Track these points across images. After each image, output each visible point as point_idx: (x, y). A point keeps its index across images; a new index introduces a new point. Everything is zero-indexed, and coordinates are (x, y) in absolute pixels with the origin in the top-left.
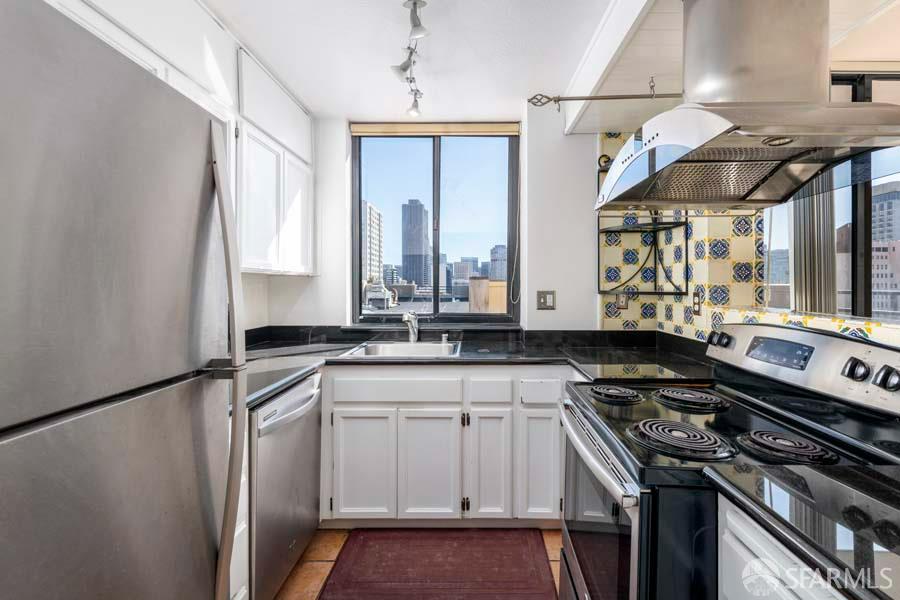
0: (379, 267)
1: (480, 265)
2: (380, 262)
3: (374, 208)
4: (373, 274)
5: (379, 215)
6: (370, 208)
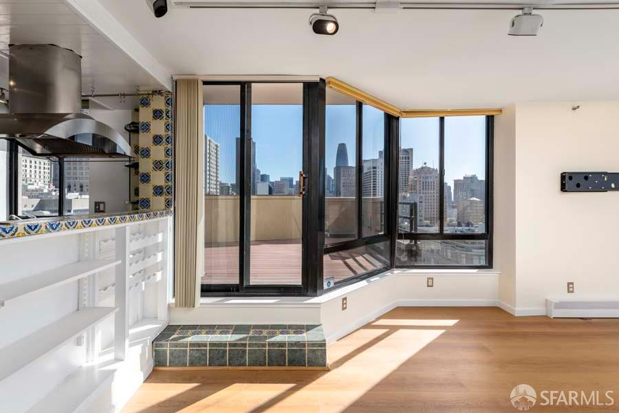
0: (216, 185)
1: (294, 183)
2: (217, 181)
3: (213, 141)
4: (211, 190)
5: (217, 146)
6: (210, 141)
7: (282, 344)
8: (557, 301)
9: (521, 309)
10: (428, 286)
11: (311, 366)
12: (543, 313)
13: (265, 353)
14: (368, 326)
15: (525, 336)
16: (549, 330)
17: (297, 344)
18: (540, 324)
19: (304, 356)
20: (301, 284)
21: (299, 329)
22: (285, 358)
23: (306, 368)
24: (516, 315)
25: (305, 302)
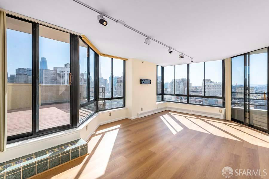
7: (68, 152)
8: (140, 113)
9: (133, 117)
10: (109, 116)
11: (81, 156)
12: (137, 118)
13: (59, 159)
14: (94, 135)
15: (136, 124)
16: (140, 121)
17: (75, 149)
18: (137, 121)
19: (78, 153)
20: (69, 124)
21: (72, 143)
22: (70, 157)
23: (80, 157)
24: (132, 119)
25: (76, 130)
